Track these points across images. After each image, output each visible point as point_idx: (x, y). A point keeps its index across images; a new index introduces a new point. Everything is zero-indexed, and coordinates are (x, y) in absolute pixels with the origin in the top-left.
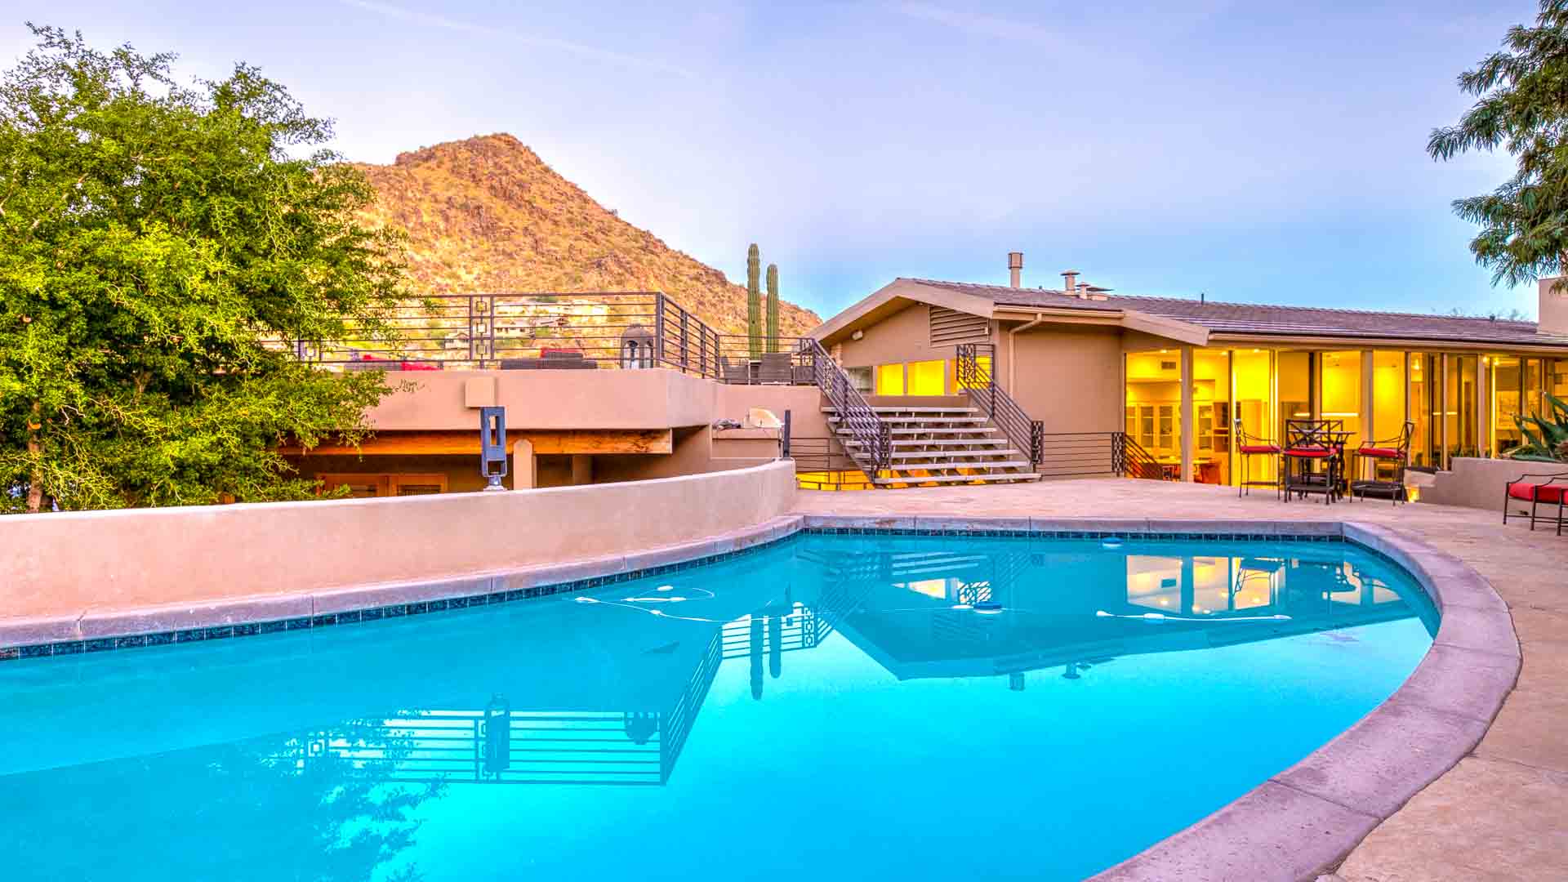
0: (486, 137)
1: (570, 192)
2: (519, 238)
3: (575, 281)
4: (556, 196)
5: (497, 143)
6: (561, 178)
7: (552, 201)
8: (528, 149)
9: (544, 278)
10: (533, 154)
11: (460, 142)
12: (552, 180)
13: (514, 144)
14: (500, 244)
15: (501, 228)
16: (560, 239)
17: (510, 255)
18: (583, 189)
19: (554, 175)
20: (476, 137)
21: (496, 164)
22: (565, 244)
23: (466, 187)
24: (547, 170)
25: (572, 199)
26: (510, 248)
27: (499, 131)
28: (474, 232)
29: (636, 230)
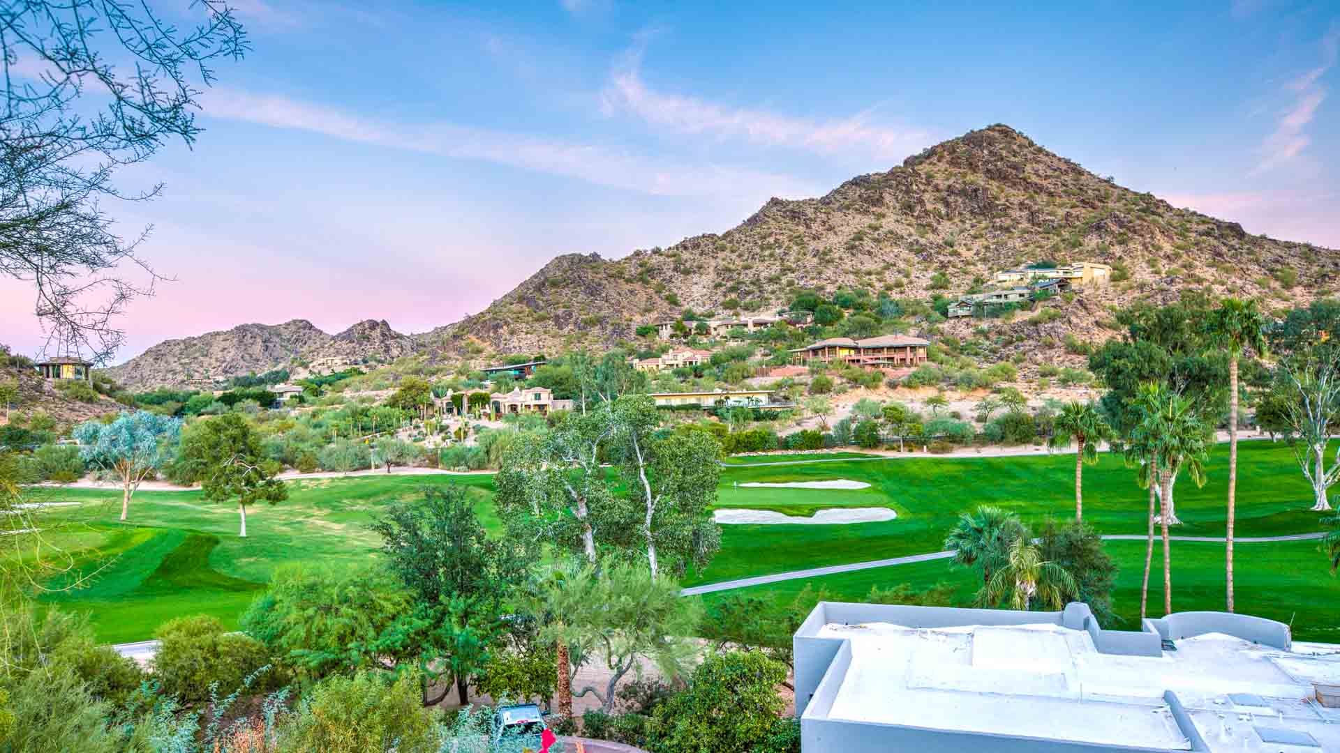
0: (981, 131)
1: (1064, 167)
2: (1016, 213)
3: (1074, 246)
4: (1049, 172)
5: (991, 133)
6: (1054, 156)
7: (1047, 177)
8: (1020, 134)
9: (1041, 247)
10: (1026, 138)
11: (958, 139)
12: (1045, 159)
13: (1007, 132)
14: (998, 220)
15: (998, 205)
16: (1056, 209)
17: (1007, 230)
18: (1077, 162)
19: (1047, 154)
20: (972, 131)
21: (991, 152)
22: (1061, 212)
23: (965, 175)
24: (1040, 150)
25: (1066, 172)
26: (1008, 222)
27: (992, 124)
28: (972, 212)
29: (1136, 194)
